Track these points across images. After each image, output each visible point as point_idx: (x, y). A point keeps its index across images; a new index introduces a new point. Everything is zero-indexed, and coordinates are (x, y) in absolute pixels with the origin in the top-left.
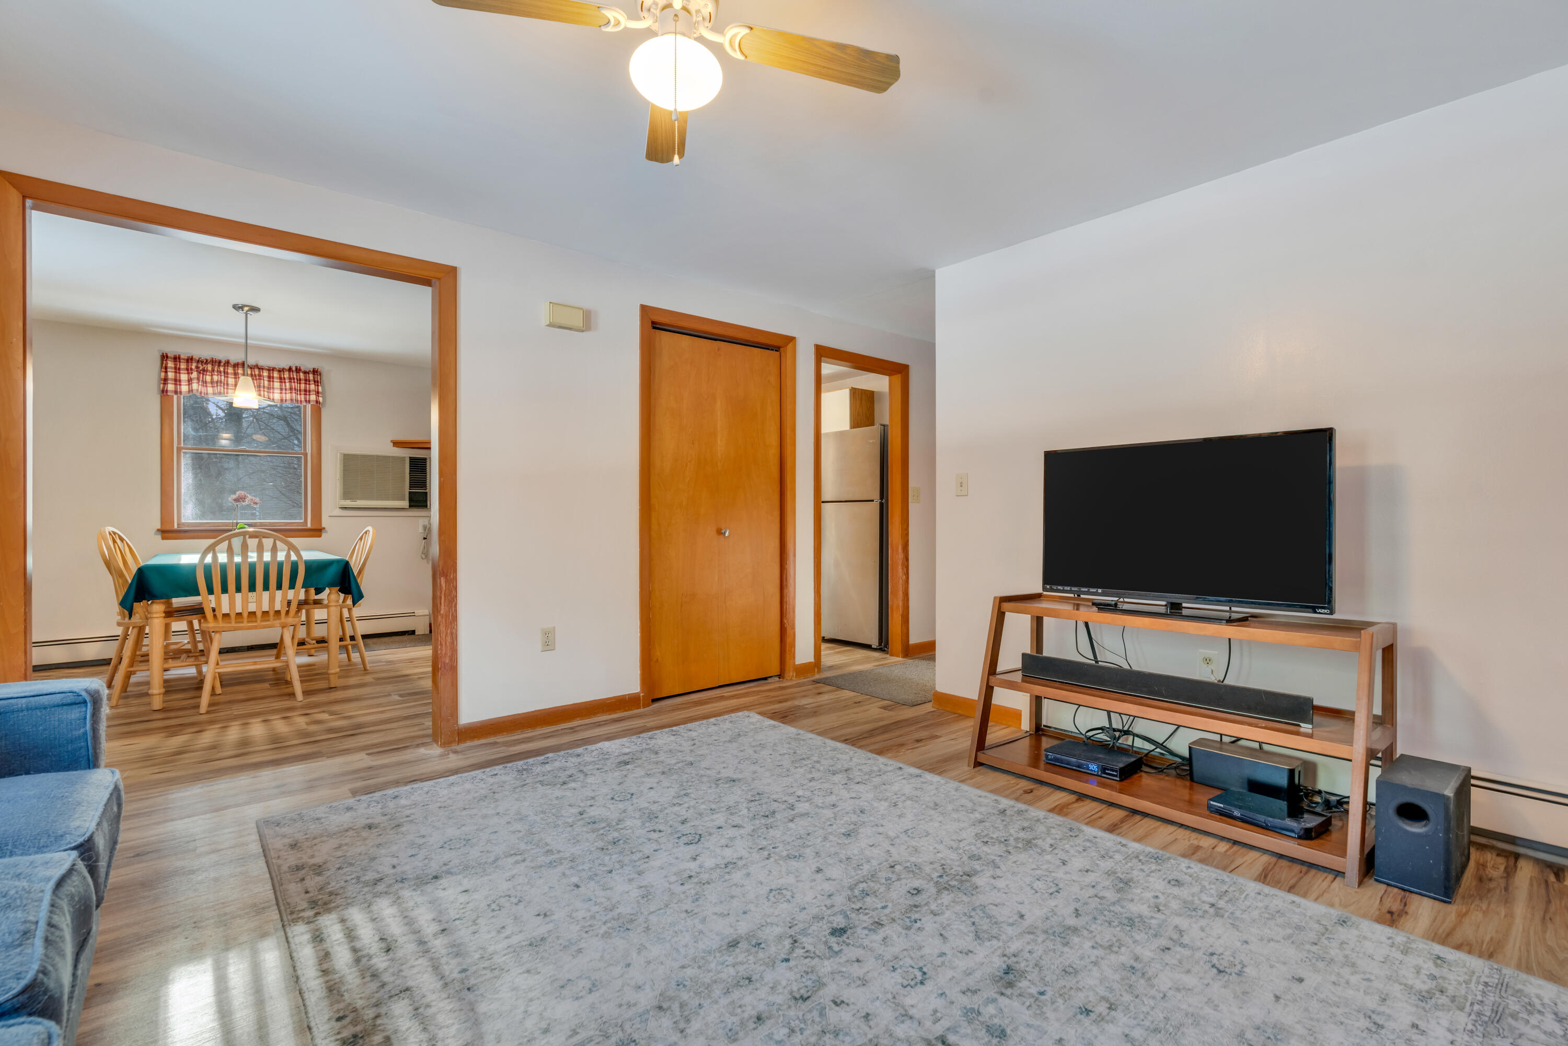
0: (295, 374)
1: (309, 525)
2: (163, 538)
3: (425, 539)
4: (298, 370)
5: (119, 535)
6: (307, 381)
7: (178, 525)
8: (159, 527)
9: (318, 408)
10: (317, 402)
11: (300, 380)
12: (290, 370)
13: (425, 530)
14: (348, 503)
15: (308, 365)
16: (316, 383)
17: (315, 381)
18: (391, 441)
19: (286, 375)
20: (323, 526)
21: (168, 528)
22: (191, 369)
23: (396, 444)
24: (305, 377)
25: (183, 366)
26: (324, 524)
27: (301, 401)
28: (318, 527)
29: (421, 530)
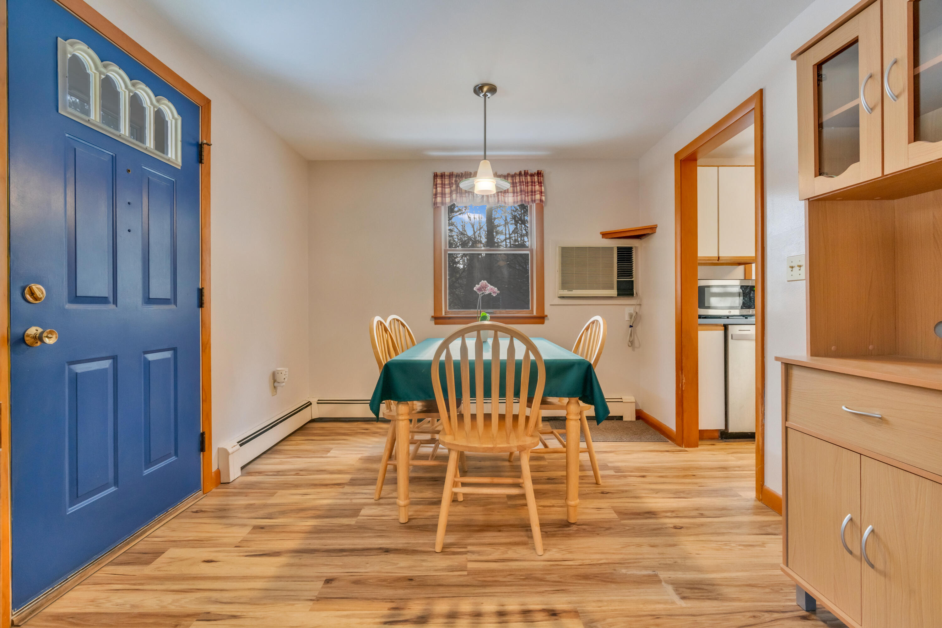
0: (524, 178)
1: (535, 313)
2: (436, 324)
3: (631, 326)
4: (526, 174)
5: (401, 322)
6: (533, 183)
7: (445, 312)
8: (433, 315)
9: (541, 205)
10: (541, 200)
11: (528, 182)
12: (520, 174)
13: (631, 318)
14: (566, 293)
15: (533, 169)
16: (540, 183)
17: (539, 183)
18: (601, 233)
19: (517, 180)
20: (546, 314)
21: (438, 315)
22: (452, 183)
23: (605, 235)
24: (531, 179)
25: (447, 182)
26: (548, 311)
27: (528, 202)
28: (542, 315)
29: (627, 318)
